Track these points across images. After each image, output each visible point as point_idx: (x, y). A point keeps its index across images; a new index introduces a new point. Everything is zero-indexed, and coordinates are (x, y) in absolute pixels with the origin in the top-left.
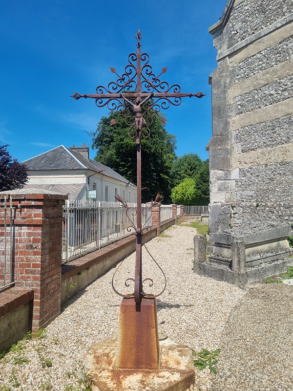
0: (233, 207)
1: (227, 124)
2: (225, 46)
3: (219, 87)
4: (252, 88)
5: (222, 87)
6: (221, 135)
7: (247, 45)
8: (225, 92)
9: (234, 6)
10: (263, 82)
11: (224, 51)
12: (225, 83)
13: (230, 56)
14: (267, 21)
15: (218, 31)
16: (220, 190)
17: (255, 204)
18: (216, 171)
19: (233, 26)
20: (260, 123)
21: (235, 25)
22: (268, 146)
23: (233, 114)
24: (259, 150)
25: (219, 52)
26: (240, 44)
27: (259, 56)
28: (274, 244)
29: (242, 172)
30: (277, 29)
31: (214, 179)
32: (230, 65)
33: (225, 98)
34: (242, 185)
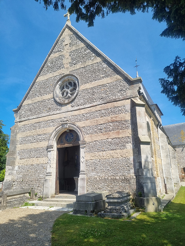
0: (14, 182)
1: (15, 147)
2: (18, 118)
3: (14, 133)
4: (25, 136)
5: (15, 133)
6: (13, 151)
7: (25, 121)
8: (16, 135)
9: (22, 105)
10: (29, 135)
11: (17, 119)
12: (16, 132)
13: (19, 122)
14: (32, 115)
15: (16, 112)
16: (9, 174)
17: (22, 180)
18: (8, 166)
19: (21, 112)
20: (26, 149)
21: (22, 111)
22: (28, 158)
23: (18, 144)
24: (25, 159)
25: (16, 119)
26: (23, 119)
27: (28, 125)
28: (22, 195)
29: (19, 167)
30: (34, 119)
31: (7, 170)
32: (19, 125)
33: (16, 137)
34: (18, 173)
